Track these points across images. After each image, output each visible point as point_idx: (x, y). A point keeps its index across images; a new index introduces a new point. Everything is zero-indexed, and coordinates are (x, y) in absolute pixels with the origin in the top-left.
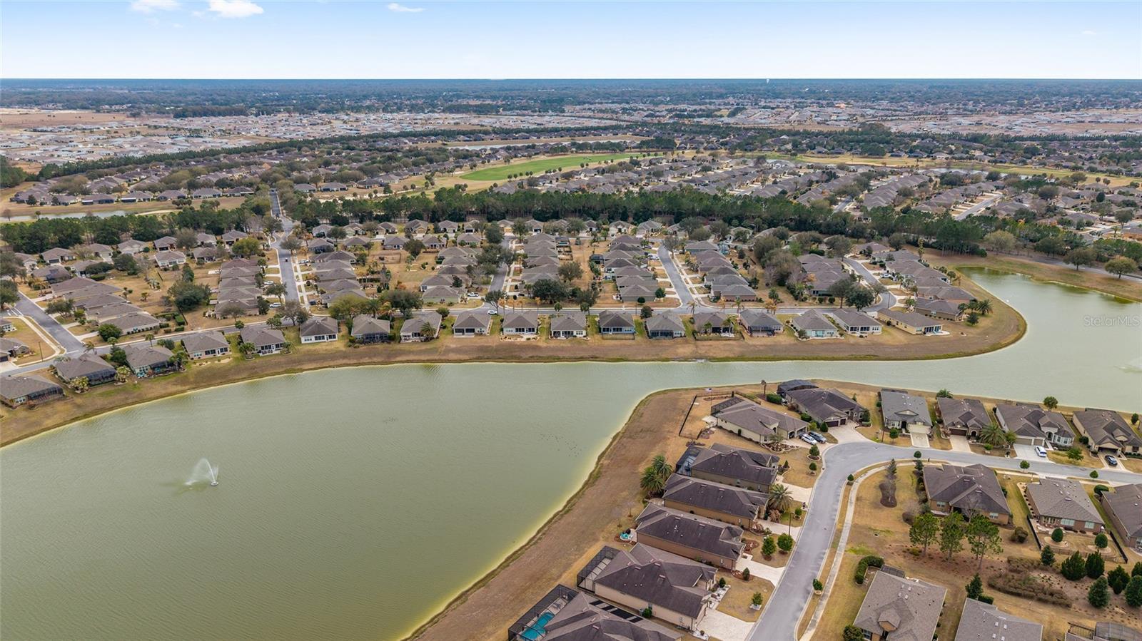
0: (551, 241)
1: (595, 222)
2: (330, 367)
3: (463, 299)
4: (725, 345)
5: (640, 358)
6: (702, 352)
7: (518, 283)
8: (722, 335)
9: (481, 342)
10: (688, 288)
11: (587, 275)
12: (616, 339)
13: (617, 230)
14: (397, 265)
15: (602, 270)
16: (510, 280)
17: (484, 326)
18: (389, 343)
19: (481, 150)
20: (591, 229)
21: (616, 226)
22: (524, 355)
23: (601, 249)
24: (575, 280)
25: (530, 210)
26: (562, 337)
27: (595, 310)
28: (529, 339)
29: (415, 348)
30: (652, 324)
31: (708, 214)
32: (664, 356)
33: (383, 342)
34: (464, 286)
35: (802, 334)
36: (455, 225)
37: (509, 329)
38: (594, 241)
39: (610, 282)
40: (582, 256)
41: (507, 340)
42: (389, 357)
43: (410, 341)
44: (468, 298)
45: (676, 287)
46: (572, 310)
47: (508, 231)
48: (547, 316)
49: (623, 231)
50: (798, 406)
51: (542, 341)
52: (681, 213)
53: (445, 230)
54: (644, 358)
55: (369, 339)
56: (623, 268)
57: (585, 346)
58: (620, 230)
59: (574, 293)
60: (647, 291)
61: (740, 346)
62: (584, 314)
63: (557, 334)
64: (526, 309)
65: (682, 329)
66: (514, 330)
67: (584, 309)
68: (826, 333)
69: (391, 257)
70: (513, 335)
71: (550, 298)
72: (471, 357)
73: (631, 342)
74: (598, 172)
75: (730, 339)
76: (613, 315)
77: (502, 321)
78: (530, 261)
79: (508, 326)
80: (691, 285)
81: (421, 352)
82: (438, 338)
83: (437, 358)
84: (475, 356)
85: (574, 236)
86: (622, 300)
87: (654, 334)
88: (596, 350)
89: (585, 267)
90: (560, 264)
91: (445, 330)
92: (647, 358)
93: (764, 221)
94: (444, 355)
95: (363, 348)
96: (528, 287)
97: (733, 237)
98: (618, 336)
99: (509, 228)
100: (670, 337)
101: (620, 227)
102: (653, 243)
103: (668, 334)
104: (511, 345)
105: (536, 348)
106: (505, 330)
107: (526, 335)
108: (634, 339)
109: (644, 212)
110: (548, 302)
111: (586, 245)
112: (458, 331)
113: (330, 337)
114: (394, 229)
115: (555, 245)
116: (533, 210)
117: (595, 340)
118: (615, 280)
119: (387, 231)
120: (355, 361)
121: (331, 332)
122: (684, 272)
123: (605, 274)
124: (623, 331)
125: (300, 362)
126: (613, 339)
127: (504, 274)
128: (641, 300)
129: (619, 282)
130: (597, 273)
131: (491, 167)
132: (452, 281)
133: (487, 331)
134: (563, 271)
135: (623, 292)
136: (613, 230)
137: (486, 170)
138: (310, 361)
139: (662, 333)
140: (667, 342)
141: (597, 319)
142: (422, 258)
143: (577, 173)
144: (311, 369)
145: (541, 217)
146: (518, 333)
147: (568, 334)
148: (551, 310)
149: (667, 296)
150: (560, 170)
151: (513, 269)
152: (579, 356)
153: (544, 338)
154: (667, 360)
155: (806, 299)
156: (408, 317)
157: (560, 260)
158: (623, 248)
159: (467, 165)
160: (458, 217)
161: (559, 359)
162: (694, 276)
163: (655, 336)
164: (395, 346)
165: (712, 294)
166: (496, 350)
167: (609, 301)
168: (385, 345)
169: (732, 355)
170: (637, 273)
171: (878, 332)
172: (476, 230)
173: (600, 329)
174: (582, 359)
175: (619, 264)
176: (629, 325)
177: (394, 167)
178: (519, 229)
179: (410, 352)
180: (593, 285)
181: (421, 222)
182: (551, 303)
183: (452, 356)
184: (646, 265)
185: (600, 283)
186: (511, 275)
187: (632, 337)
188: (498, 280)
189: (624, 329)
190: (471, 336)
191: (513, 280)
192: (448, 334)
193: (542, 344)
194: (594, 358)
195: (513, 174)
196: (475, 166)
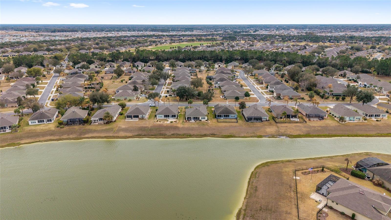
0: (187, 70)
1: (208, 63)
2: (39, 141)
3: (137, 98)
4: (295, 126)
5: (243, 135)
6: (282, 131)
7: (168, 89)
8: (291, 119)
9: (142, 124)
10: (260, 92)
11: (206, 86)
12: (226, 122)
13: (218, 66)
14: (109, 81)
15: (213, 83)
16: (165, 88)
17: (144, 114)
18: (83, 125)
19: (161, 40)
20: (206, 66)
21: (218, 64)
22: (168, 133)
23: (211, 74)
24: (200, 88)
25: (178, 58)
26: (193, 121)
27: (212, 104)
28: (172, 122)
29: (100, 128)
30: (247, 113)
31: (260, 59)
32: (258, 134)
33: (80, 124)
34: (140, 91)
35: (342, 119)
36: (143, 64)
37: (160, 116)
38: (208, 70)
39: (218, 89)
40: (203, 76)
41: (158, 123)
42: (80, 134)
43: (97, 124)
44: (141, 97)
45: (253, 91)
46: (198, 104)
47: (167, 66)
48: (184, 107)
49: (221, 66)
50: (383, 183)
51: (180, 123)
52: (247, 59)
53: (138, 66)
54: (246, 135)
55: (71, 122)
56: (224, 82)
57: (207, 127)
58: (219, 66)
59: (199, 94)
60: (240, 94)
61: (305, 127)
62: (205, 106)
63: (189, 119)
64: (171, 103)
65: (267, 116)
66: (163, 116)
67: (205, 103)
68: (355, 118)
69: (107, 77)
70: (162, 120)
71: (186, 97)
72: (134, 134)
73: (235, 124)
74: (207, 47)
75: (297, 122)
76: (223, 107)
77: (157, 110)
78: (176, 79)
79: (159, 114)
80: (261, 91)
81: (102, 131)
82: (115, 121)
83: (111, 135)
84: (136, 134)
85: (198, 68)
86: (225, 98)
87: (250, 119)
88: (214, 129)
89: (204, 81)
90: (191, 80)
91: (122, 116)
92: (248, 135)
93: (287, 62)
94: (116, 133)
95: (66, 128)
96: (174, 91)
97: (274, 69)
98: (227, 120)
99: (167, 65)
100: (260, 121)
101: (219, 64)
102: (236, 71)
103: (259, 119)
104: (161, 127)
105: (176, 128)
106: (157, 116)
107: (171, 120)
108: (237, 122)
109: (230, 59)
110: (185, 99)
111: (204, 72)
112: (128, 117)
113: (48, 121)
114: (114, 65)
115: (189, 72)
116: (179, 58)
117: (213, 122)
118: (220, 88)
119: (111, 66)
120: (58, 137)
121: (49, 117)
122: (255, 84)
123: (215, 85)
124: (230, 117)
125: (21, 138)
126: (224, 122)
127: (162, 85)
128: (237, 99)
129: (223, 89)
130: (211, 84)
131: (164, 45)
132: (133, 88)
133: (147, 116)
134: (192, 83)
135: (226, 94)
136: (216, 66)
137: (161, 47)
138: (28, 137)
139: (254, 119)
140: (258, 124)
141: (213, 109)
142: (123, 78)
143: (199, 47)
144: (26, 143)
145: (183, 61)
146: (166, 118)
147: (196, 119)
148: (186, 104)
149: (251, 96)
150: (192, 46)
151: (167, 83)
152: (204, 133)
153: (181, 121)
154: (261, 137)
155: (328, 98)
156: (100, 108)
157: (191, 78)
158: (223, 72)
159: (154, 45)
160: (145, 61)
161: (191, 136)
162: (261, 86)
163: (250, 120)
164: (87, 127)
165: (275, 94)
166: (150, 130)
167: (219, 99)
168: (81, 126)
169: (302, 134)
170: (233, 84)
171: (386, 118)
172: (152, 66)
173: (216, 115)
174: (205, 135)
175: (222, 80)
176: (234, 113)
177: (124, 45)
178: (172, 65)
179: (95, 131)
180: (209, 90)
181: (127, 63)
182: (186, 100)
183: (122, 134)
184: (235, 81)
185: (213, 89)
186: (166, 85)
187: (235, 121)
188: (159, 88)
189: (231, 116)
190: (136, 120)
191: (167, 88)
192: (122, 119)
193: (180, 125)
194: (213, 135)
195: (172, 47)
196: (157, 45)
